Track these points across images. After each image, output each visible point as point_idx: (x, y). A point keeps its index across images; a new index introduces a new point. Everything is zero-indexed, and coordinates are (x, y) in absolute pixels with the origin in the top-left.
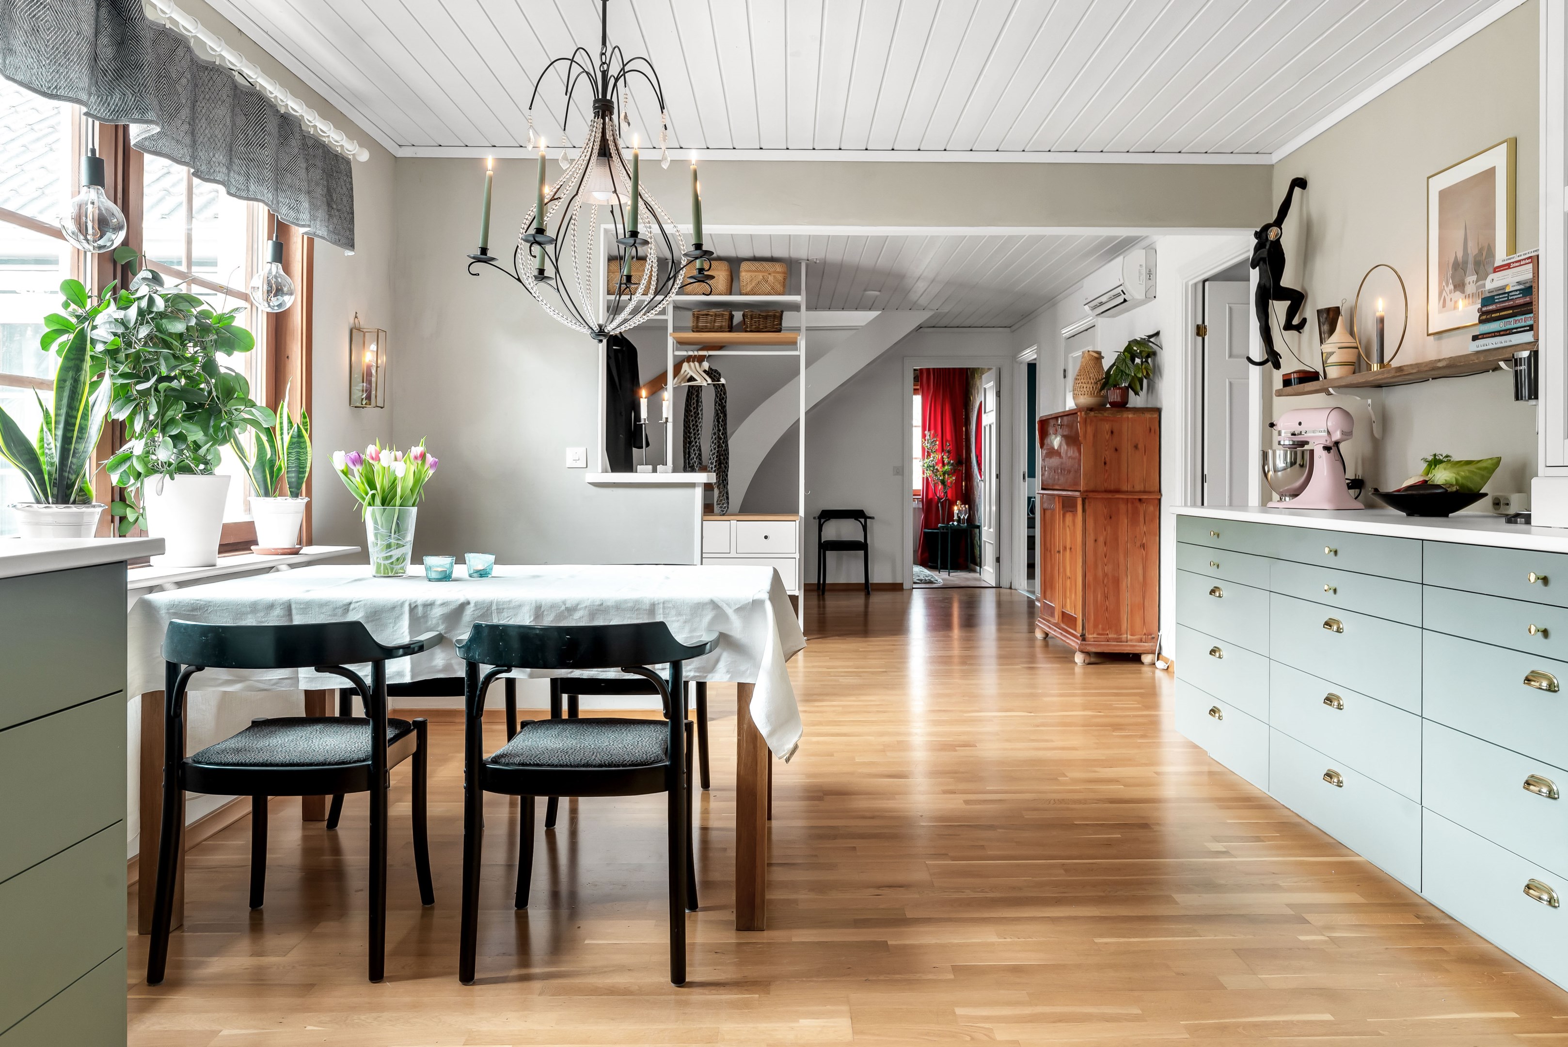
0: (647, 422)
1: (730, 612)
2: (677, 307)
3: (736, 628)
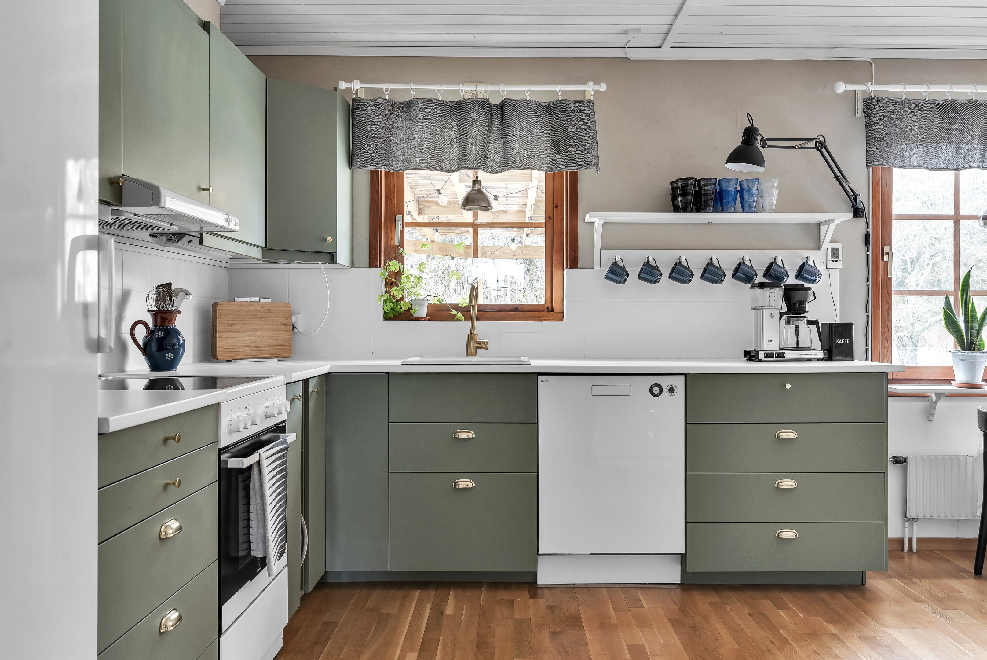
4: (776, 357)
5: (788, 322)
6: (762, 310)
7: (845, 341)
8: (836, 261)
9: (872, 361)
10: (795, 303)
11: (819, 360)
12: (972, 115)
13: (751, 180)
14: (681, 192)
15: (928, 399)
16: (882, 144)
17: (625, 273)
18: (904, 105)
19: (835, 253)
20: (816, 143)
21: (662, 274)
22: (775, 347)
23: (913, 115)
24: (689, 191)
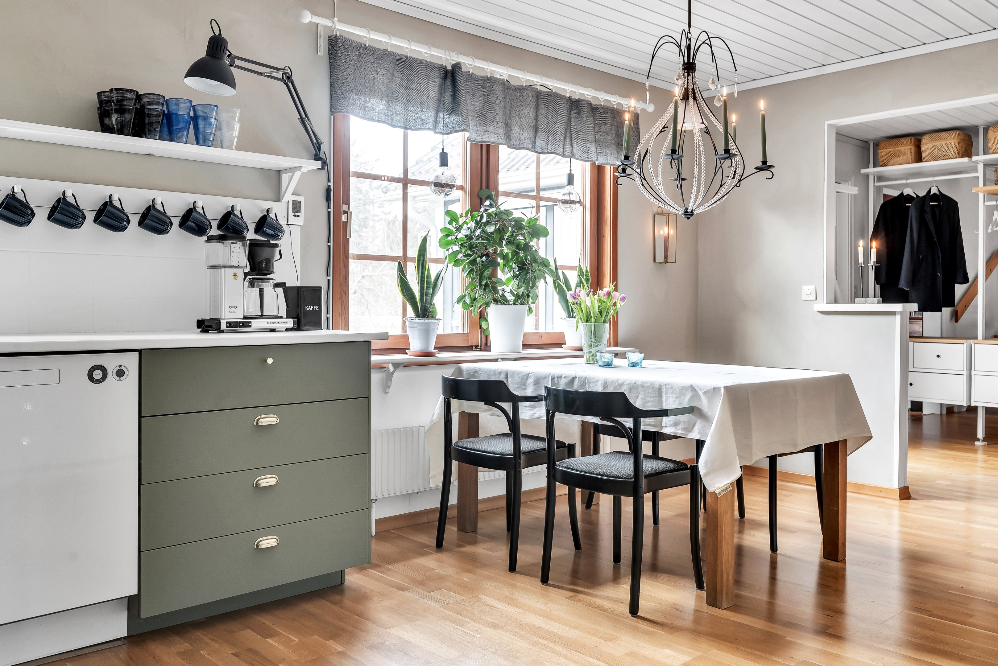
0: (863, 265)
1: (701, 393)
2: (987, 165)
3: (704, 404)
4: (240, 327)
5: (252, 284)
6: (223, 269)
7: (314, 308)
8: (298, 216)
9: (332, 329)
10: (261, 262)
11: (287, 330)
12: (427, 76)
13: (209, 106)
14: (118, 107)
15: (384, 370)
16: (348, 90)
17: (30, 212)
18: (368, 52)
19: (297, 206)
20: (283, 74)
21: (85, 217)
22: (238, 316)
23: (376, 65)
24: (128, 107)
